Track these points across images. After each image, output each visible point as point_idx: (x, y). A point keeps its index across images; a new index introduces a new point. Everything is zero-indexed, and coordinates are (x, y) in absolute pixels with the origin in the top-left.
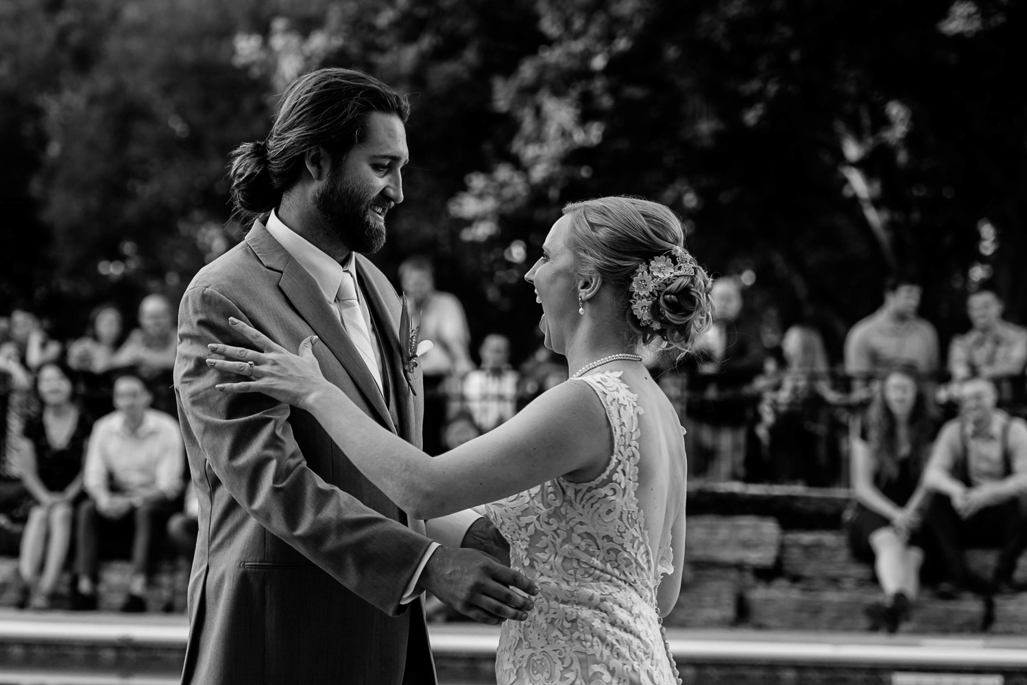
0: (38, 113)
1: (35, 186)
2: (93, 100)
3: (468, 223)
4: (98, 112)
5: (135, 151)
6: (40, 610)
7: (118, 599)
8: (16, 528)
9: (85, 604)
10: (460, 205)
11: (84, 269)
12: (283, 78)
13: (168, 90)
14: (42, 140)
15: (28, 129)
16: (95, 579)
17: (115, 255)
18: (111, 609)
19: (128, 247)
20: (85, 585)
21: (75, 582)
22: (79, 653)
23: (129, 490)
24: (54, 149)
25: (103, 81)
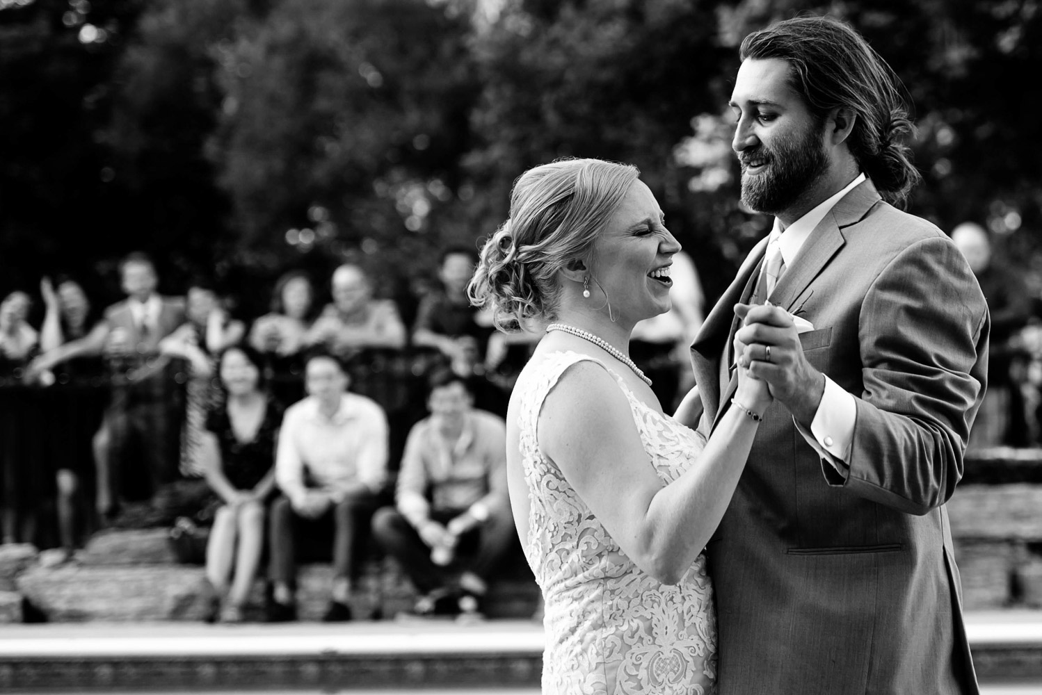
0: (210, 65)
1: (211, 148)
2: (272, 49)
3: (696, 171)
4: (278, 62)
5: (322, 104)
6: (232, 622)
7: (320, 607)
8: (201, 533)
9: (284, 614)
10: (687, 151)
11: (270, 239)
12: (485, 18)
13: (355, 35)
14: (217, 97)
15: (200, 84)
16: (293, 586)
17: (304, 222)
18: (312, 619)
19: (317, 213)
20: (281, 594)
21: (270, 590)
22: (278, 670)
23: (327, 485)
24: (230, 106)
25: (282, 27)
